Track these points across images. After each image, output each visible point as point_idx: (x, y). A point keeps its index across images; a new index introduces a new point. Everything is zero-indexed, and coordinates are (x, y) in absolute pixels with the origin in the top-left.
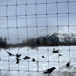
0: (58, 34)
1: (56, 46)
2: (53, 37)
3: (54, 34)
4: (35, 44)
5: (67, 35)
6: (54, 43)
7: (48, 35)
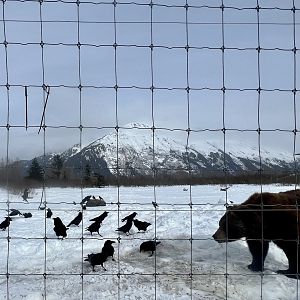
0: (103, 147)
1: (99, 186)
2: (88, 158)
3: (92, 148)
4: (26, 178)
5: (135, 152)
6: (91, 176)
7: (70, 151)
